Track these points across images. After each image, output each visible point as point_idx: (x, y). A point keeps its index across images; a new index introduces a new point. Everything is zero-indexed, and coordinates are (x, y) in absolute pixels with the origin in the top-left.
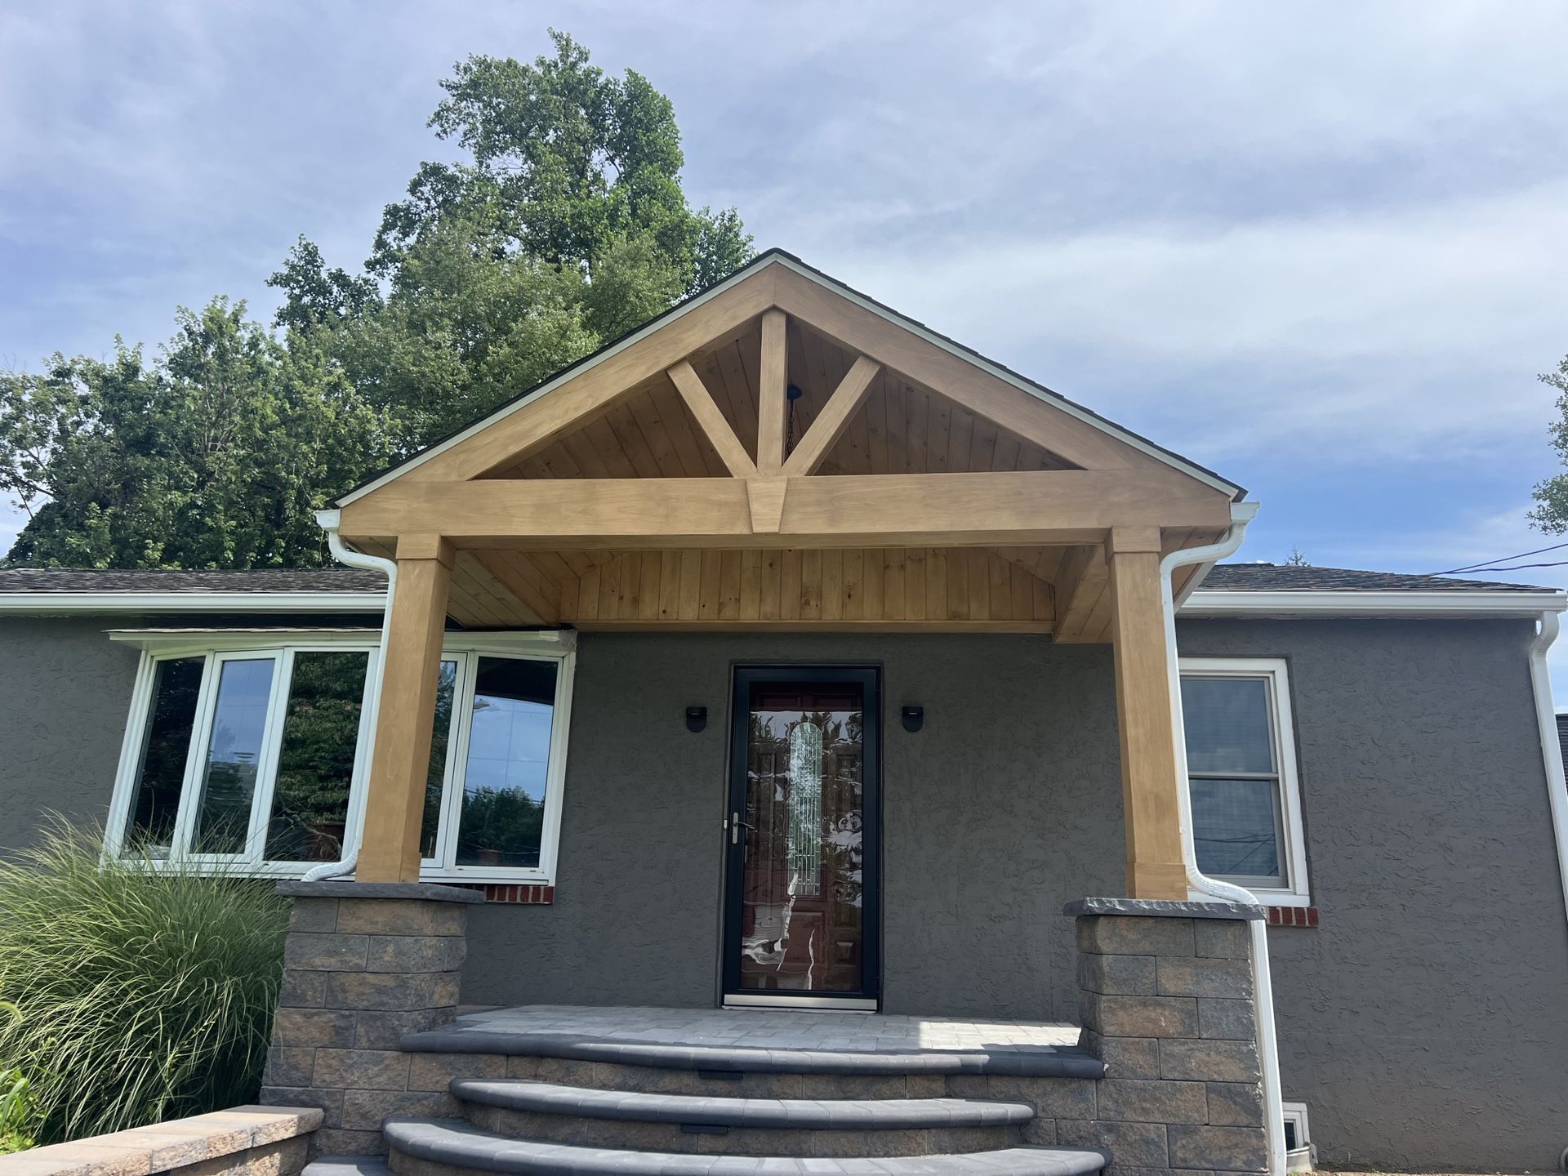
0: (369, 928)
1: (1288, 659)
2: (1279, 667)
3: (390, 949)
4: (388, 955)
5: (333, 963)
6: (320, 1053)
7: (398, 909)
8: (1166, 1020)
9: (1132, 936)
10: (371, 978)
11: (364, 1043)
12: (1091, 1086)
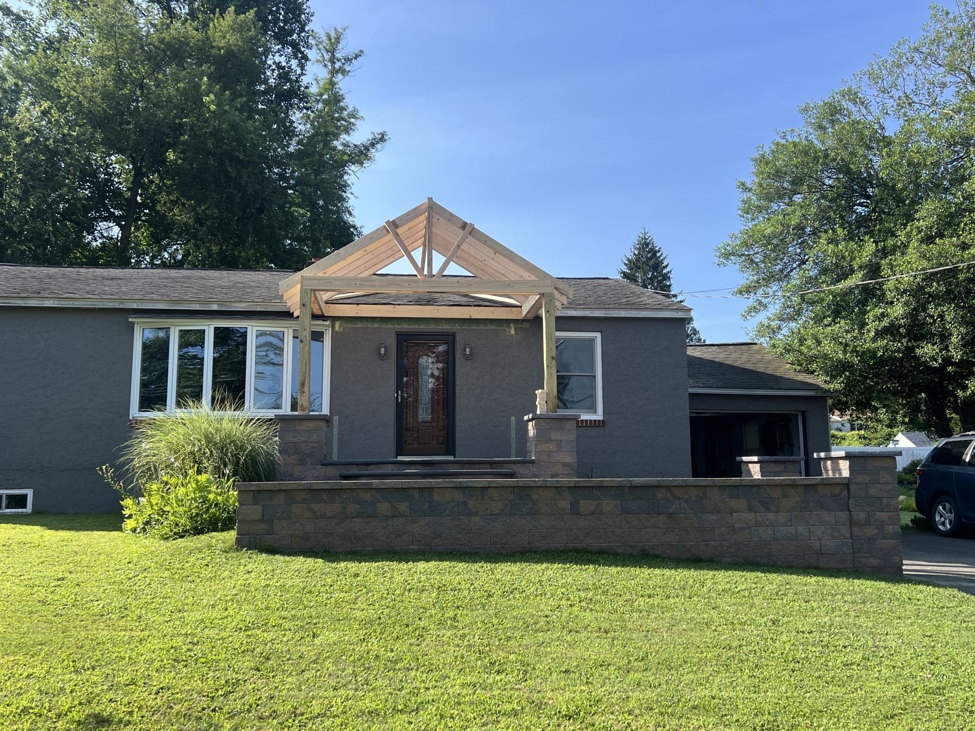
0: (307, 429)
1: (601, 332)
2: (598, 335)
3: (315, 435)
4: (315, 436)
5: (296, 440)
6: (295, 467)
7: (317, 422)
8: (552, 447)
9: (544, 424)
10: (309, 444)
11: (309, 463)
12: (531, 465)
